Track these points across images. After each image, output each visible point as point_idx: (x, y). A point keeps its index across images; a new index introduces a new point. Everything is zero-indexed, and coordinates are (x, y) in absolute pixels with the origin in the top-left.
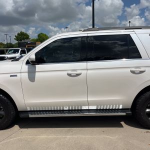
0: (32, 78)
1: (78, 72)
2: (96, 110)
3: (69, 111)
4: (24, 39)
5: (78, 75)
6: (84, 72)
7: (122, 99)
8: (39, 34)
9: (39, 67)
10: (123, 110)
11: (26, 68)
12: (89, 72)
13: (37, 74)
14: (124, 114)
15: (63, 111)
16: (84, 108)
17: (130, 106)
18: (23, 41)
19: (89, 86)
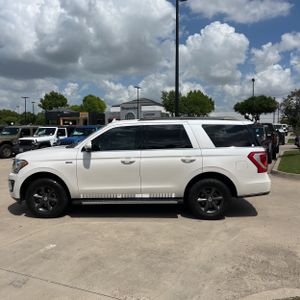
0: (87, 165)
1: (132, 160)
2: (150, 199)
3: (122, 199)
4: (56, 106)
5: (131, 162)
6: (137, 160)
7: (174, 188)
8: (86, 98)
9: (94, 154)
10: (175, 199)
11: (81, 155)
12: (143, 160)
13: (92, 162)
14: (176, 202)
15: (117, 199)
16: (137, 196)
17: (182, 195)
18: (54, 110)
19: (142, 174)
